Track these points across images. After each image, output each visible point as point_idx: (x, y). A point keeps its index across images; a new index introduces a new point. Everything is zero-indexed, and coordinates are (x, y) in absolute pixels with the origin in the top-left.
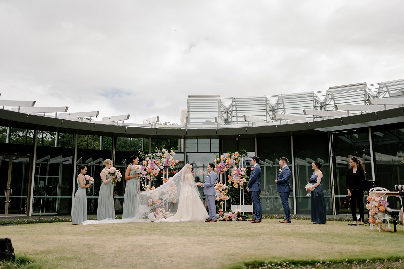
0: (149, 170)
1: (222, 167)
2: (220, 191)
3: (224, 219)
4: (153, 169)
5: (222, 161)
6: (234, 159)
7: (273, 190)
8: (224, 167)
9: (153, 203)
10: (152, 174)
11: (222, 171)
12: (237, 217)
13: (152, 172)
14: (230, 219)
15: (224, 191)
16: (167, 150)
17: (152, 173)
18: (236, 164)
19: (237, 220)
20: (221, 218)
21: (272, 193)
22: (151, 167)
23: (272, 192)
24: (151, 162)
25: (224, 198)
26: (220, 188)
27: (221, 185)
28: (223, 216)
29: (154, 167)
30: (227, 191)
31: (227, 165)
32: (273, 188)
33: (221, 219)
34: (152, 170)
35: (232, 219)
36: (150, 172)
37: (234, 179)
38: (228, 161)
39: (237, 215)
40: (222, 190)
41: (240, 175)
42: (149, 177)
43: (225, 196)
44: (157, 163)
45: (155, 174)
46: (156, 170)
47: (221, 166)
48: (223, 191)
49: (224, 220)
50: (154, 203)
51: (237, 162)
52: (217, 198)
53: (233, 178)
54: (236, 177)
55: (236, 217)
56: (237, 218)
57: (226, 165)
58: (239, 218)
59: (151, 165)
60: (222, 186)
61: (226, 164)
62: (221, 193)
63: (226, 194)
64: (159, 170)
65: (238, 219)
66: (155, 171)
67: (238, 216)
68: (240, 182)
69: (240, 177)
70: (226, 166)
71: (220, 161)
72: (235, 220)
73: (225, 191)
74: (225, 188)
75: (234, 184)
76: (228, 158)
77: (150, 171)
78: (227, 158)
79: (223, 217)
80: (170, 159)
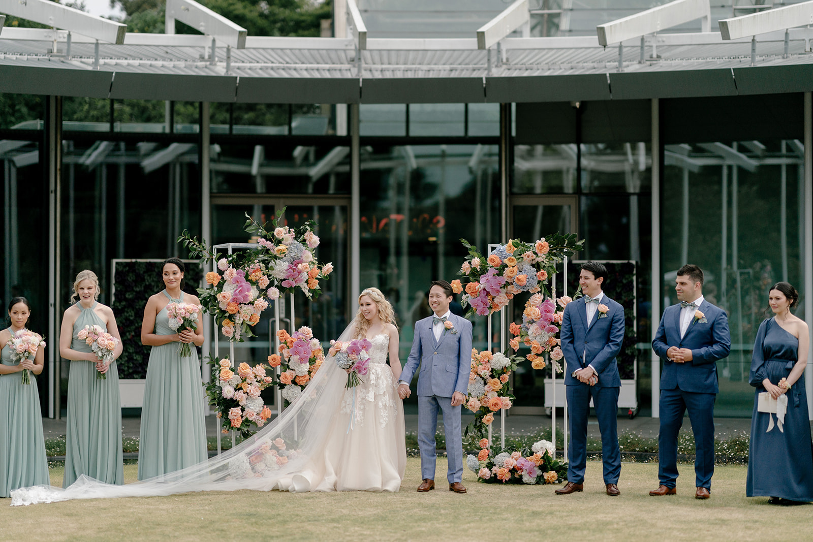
0: (229, 304)
1: (488, 294)
2: (483, 378)
3: (495, 475)
4: (242, 300)
5: (492, 271)
6: (533, 266)
7: (745, 293)
8: (498, 291)
9: (244, 419)
10: (239, 320)
11: (491, 308)
12: (540, 469)
13: (239, 312)
14: (517, 476)
15: (496, 379)
16: (292, 230)
17: (238, 315)
18: (539, 282)
19: (540, 481)
20: (486, 472)
21: (743, 303)
22: (236, 295)
23: (743, 297)
24: (235, 275)
25: (496, 404)
26: (480, 366)
27: (486, 356)
28: (490, 466)
29: (247, 293)
30: (506, 377)
31: (509, 287)
32: (744, 282)
33: (485, 477)
34: (240, 304)
35: (521, 476)
36: (232, 311)
37: (530, 338)
38: (513, 272)
39: (539, 463)
40: (488, 373)
41: (552, 323)
42: (228, 329)
43: (499, 396)
44: (257, 278)
45: (250, 320)
46: (252, 303)
47: (484, 289)
48: (492, 377)
49: (494, 480)
50: (247, 420)
51: (543, 275)
52: (469, 404)
53: (529, 332)
54: (540, 331)
55: (536, 469)
56: (539, 472)
57: (505, 286)
58: (546, 476)
59: (235, 285)
60: (489, 361)
61: (504, 283)
62: (485, 384)
63: (503, 389)
64: (263, 304)
65: (542, 476)
66: (250, 307)
67: (544, 468)
68: (552, 350)
69: (551, 330)
70: (505, 290)
71: (484, 270)
72: (533, 481)
73: (499, 378)
74: (498, 367)
75: (533, 353)
76: (513, 260)
77: (232, 308)
78: (506, 261)
79: (490, 470)
80: (301, 262)
